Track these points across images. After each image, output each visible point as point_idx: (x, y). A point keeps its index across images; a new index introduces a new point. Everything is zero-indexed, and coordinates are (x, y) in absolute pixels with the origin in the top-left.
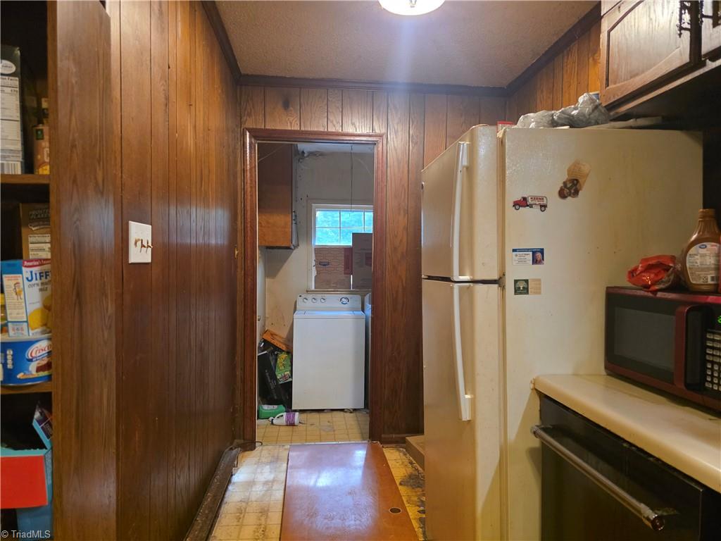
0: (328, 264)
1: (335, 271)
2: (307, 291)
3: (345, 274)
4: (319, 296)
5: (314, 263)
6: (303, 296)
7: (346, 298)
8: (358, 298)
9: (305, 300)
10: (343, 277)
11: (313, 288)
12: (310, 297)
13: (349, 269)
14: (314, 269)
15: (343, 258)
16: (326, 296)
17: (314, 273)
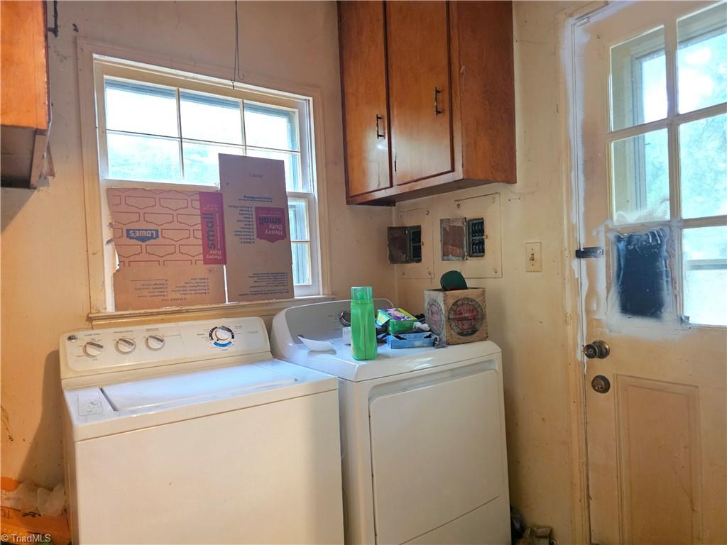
0: (155, 235)
1: (178, 256)
2: (90, 319)
3: (206, 262)
4: (138, 332)
5: (107, 234)
6: (84, 336)
7: (224, 328)
8: (258, 324)
9: (91, 350)
10: (201, 270)
11: (110, 308)
12: (107, 336)
13: (215, 249)
14: (109, 250)
15: (198, 219)
16: (163, 328)
17: (110, 261)
